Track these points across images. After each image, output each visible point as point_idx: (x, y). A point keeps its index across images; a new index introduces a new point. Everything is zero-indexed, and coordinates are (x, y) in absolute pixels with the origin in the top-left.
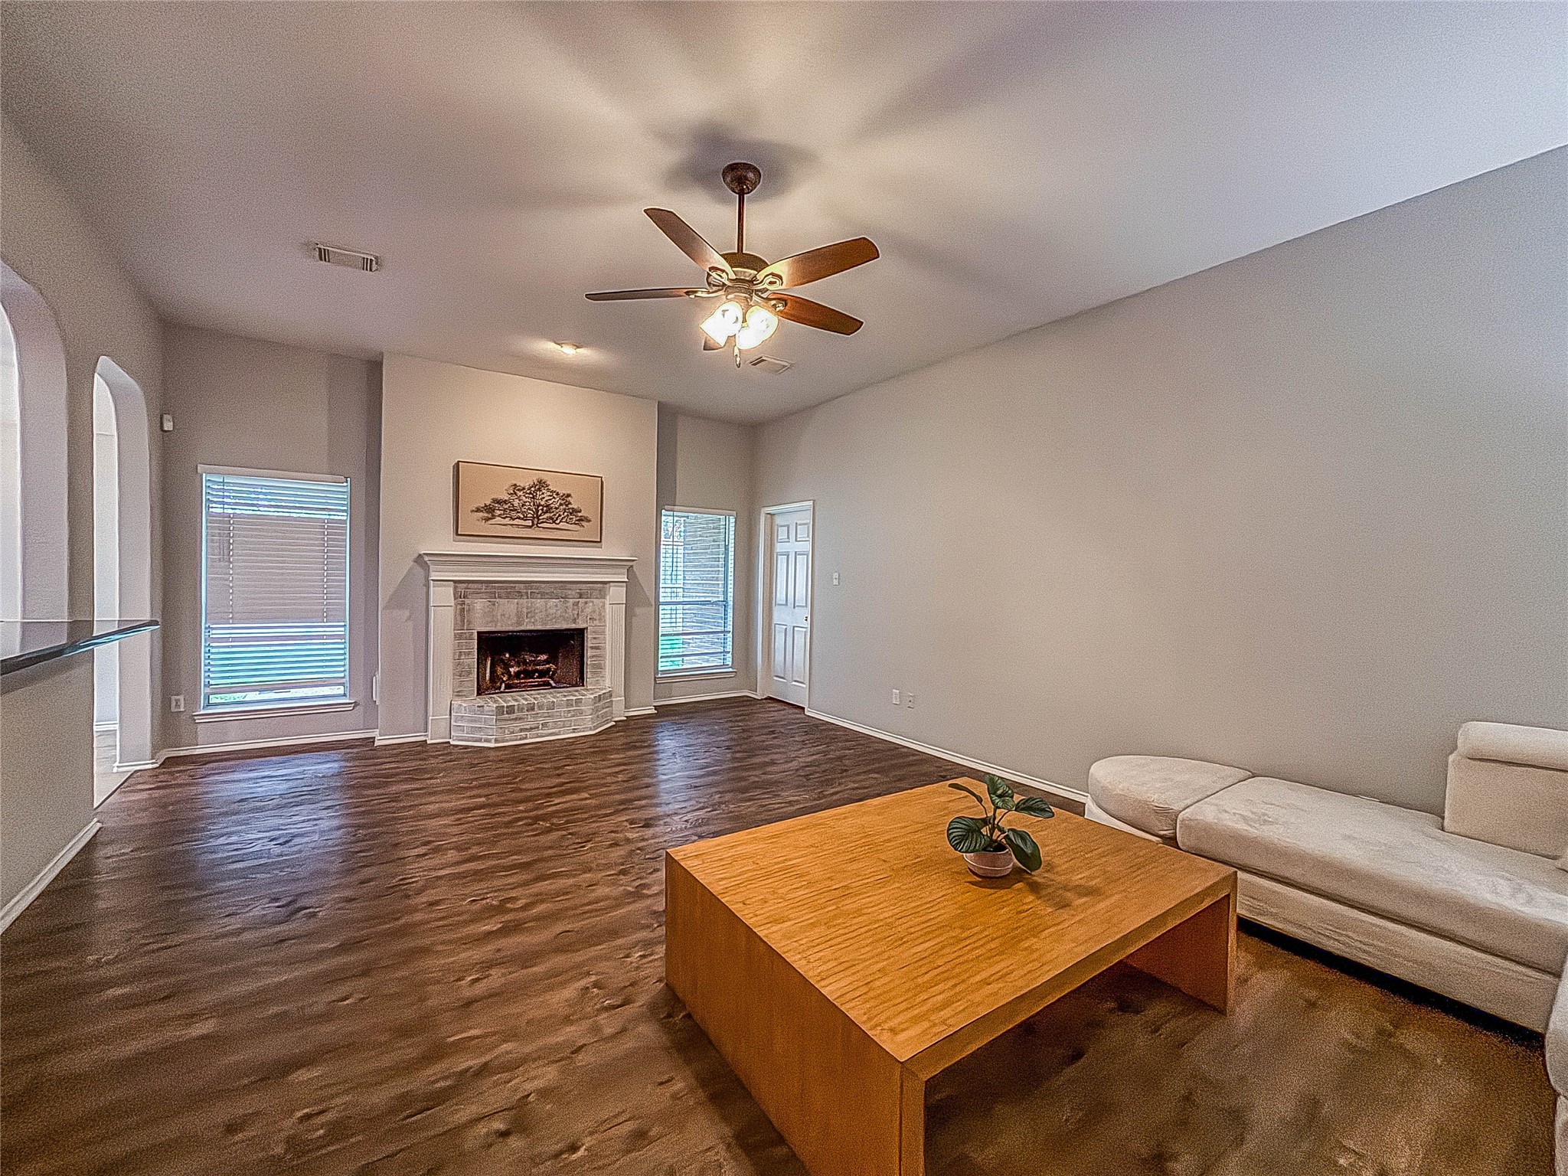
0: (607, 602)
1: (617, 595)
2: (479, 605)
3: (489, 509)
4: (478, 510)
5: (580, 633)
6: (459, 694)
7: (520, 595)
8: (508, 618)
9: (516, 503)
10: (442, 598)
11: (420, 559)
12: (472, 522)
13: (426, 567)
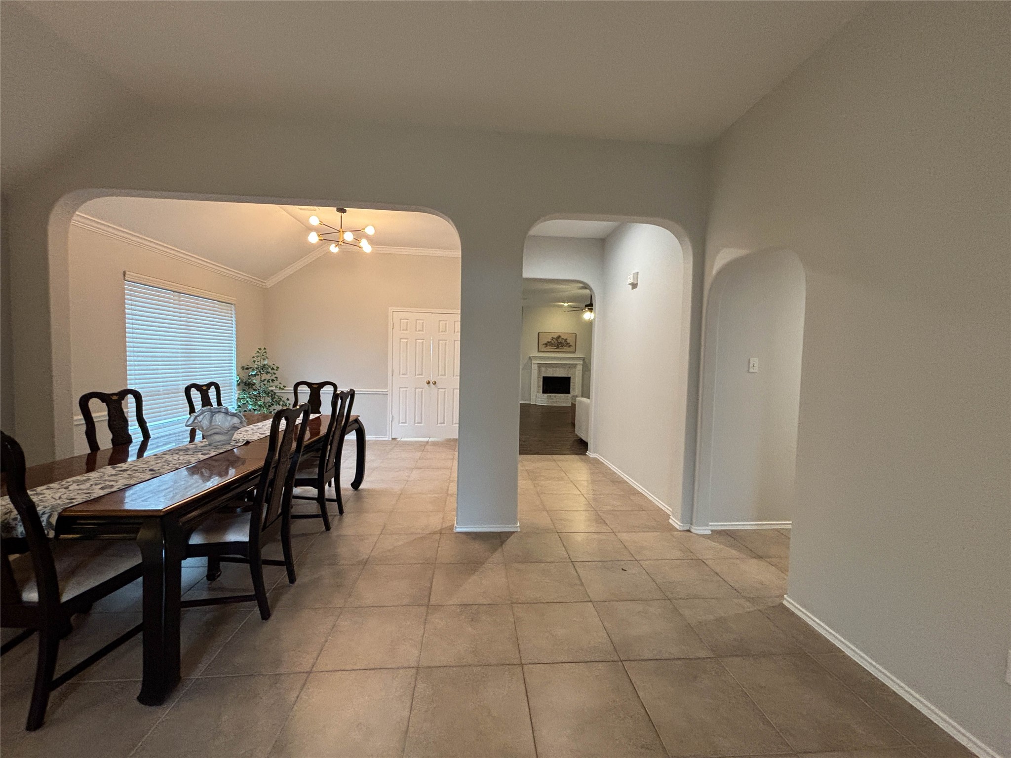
0: (577, 369)
1: (580, 368)
2: (543, 369)
3: (546, 345)
4: (543, 345)
5: (569, 379)
6: (538, 392)
7: (553, 367)
8: (551, 373)
9: (553, 342)
10: (535, 367)
11: (530, 357)
12: (542, 348)
13: (531, 360)
